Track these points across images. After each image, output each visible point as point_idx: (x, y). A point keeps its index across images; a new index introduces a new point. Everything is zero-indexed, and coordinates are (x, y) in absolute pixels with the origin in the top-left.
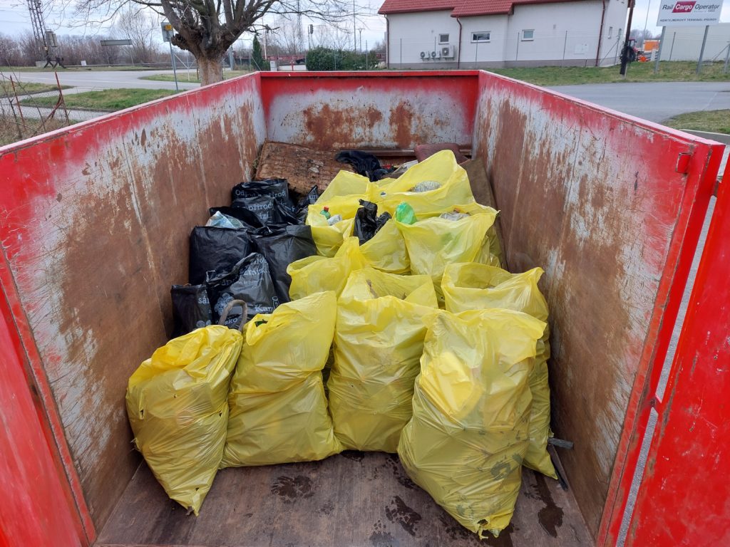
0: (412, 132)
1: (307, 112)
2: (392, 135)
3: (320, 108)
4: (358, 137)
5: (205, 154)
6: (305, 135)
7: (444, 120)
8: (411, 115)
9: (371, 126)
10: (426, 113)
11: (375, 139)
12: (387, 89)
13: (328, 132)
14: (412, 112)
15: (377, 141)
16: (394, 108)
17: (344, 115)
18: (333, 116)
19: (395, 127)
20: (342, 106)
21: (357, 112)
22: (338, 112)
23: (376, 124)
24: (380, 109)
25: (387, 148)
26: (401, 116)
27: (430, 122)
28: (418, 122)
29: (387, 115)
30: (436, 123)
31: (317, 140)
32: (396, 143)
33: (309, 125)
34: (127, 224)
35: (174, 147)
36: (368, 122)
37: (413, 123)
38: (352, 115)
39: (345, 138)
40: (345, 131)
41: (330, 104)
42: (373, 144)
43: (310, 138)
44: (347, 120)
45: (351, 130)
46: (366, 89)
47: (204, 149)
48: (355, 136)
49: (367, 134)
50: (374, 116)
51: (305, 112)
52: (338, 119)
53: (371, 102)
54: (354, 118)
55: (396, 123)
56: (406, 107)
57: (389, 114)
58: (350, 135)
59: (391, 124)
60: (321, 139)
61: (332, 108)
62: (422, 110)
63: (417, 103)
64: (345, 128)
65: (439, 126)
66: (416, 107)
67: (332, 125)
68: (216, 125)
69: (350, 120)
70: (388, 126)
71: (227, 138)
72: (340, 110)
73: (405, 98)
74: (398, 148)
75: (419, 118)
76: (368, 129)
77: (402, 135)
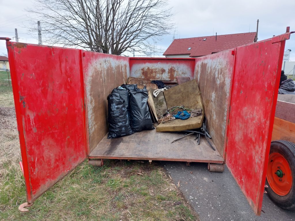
0: (175, 76)
1: (143, 69)
2: (168, 77)
3: (147, 68)
4: (158, 77)
5: (116, 72)
6: (142, 76)
7: (185, 72)
8: (174, 71)
9: (162, 74)
10: (179, 70)
11: (163, 78)
12: (167, 63)
13: (149, 76)
14: (175, 70)
15: (164, 78)
16: (169, 69)
17: (154, 70)
18: (150, 71)
19: (169, 74)
20: (153, 68)
21: (158, 70)
22: (152, 70)
23: (164, 73)
24: (165, 69)
25: (167, 81)
26: (171, 71)
27: (180, 73)
28: (177, 73)
29: (167, 71)
30: (182, 73)
31: (145, 78)
32: (170, 79)
33: (143, 73)
34: (101, 80)
35: (110, 67)
36: (161, 73)
37: (175, 73)
38: (156, 70)
39: (154, 77)
40: (154, 75)
41: (150, 67)
42: (163, 79)
43: (143, 77)
44: (155, 72)
45: (156, 75)
46: (161, 63)
47: (116, 71)
48: (157, 77)
49: (161, 76)
50: (163, 71)
51: (142, 69)
52: (152, 72)
53: (162, 67)
54: (157, 71)
55: (170, 73)
56: (173, 69)
57: (168, 70)
58: (155, 76)
59: (168, 73)
60: (146, 78)
61: (150, 68)
62: (178, 69)
63: (177, 67)
64: (154, 74)
65: (183, 74)
66: (176, 68)
67: (150, 73)
68: (119, 66)
69: (156, 72)
70: (167, 74)
71: (121, 71)
72: (153, 69)
73: (173, 66)
74: (170, 81)
75: (177, 72)
76: (161, 75)
77: (172, 77)
